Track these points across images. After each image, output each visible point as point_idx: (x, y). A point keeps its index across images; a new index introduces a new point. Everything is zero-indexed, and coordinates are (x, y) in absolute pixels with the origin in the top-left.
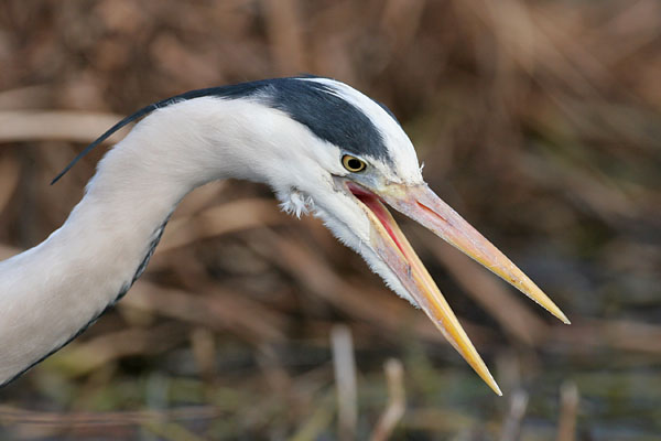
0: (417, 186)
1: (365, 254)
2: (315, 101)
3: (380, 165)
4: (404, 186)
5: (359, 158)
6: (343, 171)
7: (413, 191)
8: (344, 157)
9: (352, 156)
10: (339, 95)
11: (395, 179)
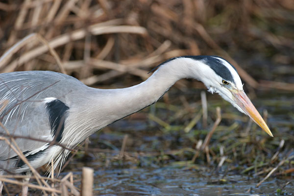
0: (241, 91)
1: (231, 102)
2: (217, 65)
3: (232, 84)
4: (238, 90)
5: (227, 81)
6: (222, 84)
7: (240, 92)
8: (223, 81)
9: (225, 80)
10: (223, 64)
11: (235, 88)
